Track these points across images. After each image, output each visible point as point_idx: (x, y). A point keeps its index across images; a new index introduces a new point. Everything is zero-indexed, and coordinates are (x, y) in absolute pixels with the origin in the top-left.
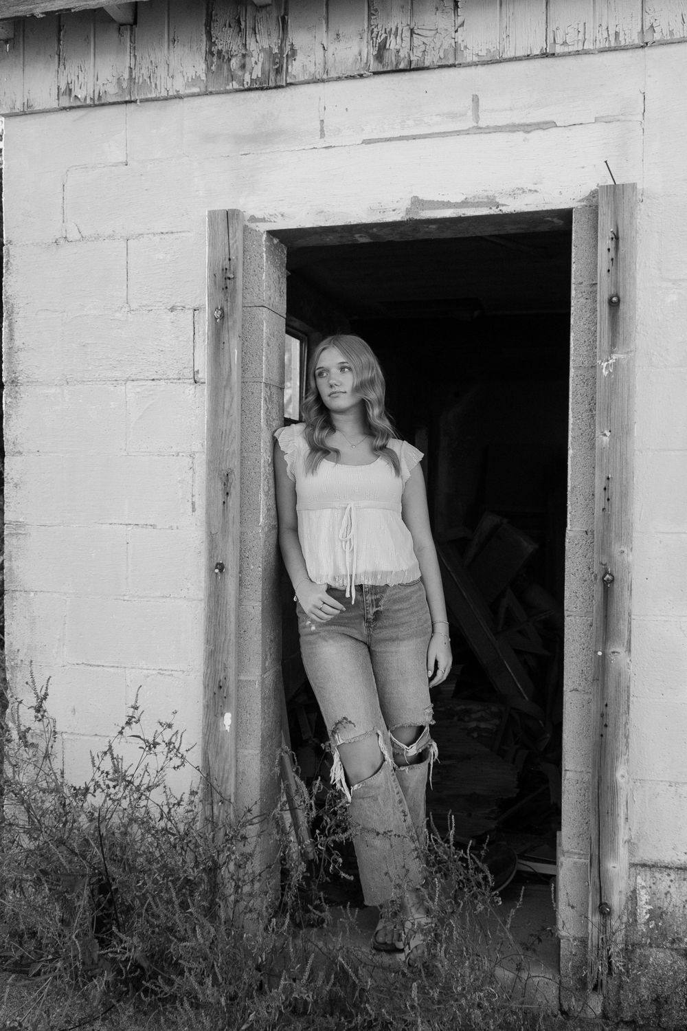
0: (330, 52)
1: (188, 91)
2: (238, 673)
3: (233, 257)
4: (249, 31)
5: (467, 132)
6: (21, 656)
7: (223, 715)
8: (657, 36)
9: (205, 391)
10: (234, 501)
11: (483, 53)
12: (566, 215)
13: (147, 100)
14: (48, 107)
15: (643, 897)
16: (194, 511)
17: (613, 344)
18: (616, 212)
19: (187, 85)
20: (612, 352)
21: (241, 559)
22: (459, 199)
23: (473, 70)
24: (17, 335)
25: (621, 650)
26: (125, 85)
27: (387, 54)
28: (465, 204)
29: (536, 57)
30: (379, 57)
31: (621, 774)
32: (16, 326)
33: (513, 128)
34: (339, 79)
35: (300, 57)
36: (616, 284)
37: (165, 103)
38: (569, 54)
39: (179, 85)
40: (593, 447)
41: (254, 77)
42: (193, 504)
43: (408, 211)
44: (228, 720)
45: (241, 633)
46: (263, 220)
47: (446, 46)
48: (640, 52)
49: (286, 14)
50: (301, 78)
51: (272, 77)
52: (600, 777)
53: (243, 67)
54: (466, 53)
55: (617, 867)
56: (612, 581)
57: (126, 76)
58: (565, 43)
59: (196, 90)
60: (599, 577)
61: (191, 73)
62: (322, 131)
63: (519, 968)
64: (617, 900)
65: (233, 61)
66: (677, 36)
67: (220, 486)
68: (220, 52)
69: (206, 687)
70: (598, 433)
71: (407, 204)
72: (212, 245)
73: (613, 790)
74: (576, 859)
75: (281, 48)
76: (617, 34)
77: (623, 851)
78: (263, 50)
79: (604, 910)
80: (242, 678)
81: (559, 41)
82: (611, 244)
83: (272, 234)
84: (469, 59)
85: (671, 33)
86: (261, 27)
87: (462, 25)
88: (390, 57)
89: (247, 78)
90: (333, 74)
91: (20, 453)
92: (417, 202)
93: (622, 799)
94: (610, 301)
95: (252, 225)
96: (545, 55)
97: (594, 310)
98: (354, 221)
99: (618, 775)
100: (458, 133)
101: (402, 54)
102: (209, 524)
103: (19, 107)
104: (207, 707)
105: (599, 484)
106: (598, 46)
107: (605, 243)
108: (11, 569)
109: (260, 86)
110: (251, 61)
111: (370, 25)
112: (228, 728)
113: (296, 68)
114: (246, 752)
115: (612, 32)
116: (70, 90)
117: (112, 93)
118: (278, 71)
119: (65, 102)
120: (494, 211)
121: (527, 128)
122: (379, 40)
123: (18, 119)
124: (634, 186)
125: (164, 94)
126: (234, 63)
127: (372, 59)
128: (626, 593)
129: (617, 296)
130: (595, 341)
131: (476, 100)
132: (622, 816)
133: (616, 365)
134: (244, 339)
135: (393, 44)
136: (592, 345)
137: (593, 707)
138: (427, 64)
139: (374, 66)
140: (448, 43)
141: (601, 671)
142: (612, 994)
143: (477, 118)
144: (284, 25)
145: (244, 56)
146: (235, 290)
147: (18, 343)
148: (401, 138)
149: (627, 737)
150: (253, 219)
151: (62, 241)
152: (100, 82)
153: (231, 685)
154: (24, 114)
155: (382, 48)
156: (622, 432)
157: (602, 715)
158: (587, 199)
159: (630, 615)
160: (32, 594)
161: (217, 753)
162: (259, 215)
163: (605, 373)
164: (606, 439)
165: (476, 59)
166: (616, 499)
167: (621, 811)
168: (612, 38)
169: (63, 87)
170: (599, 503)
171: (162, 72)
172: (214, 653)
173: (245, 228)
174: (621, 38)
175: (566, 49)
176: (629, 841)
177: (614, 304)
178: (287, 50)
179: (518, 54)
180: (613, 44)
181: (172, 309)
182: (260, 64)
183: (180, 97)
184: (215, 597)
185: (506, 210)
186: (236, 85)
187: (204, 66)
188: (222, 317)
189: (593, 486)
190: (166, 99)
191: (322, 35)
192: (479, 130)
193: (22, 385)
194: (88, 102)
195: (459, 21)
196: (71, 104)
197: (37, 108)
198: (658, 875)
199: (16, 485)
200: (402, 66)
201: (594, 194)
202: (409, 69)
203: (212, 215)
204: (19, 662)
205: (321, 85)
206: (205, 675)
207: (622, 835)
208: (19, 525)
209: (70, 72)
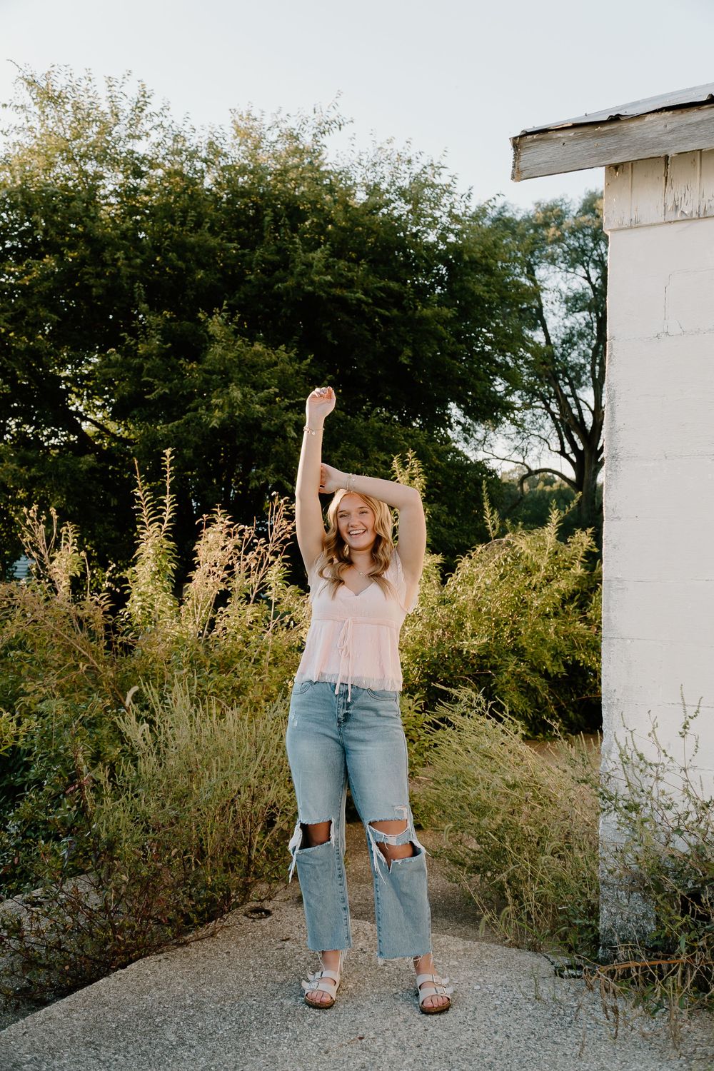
6: (617, 695)
14: (655, 222)
24: (618, 417)
32: (617, 409)
91: (619, 518)
103: (626, 222)
108: (608, 619)
116: (677, 206)
119: (671, 217)
123: (623, 233)
147: (619, 424)
151: (663, 336)
152: (706, 199)
154: (631, 228)
160: (629, 641)
169: (670, 203)
193: (622, 459)
194: (695, 216)
196: (677, 217)
197: (644, 223)
199: (615, 547)
204: (616, 701)
208: (617, 581)
209: (677, 190)
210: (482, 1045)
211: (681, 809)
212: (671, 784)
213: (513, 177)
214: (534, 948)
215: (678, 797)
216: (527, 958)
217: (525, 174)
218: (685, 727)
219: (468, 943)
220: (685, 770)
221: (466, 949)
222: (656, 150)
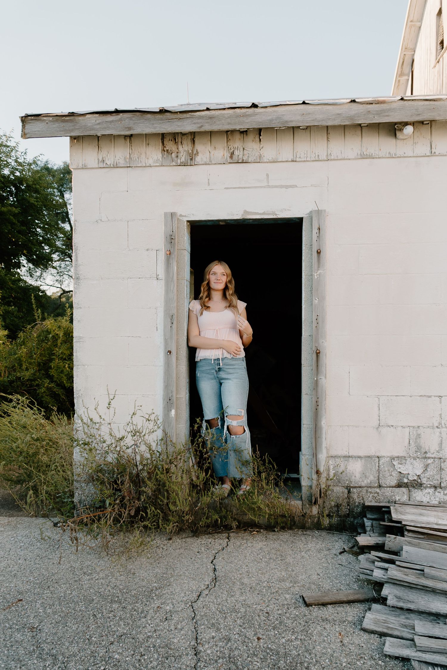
0: (212, 154)
1: (155, 165)
2: (177, 394)
3: (174, 231)
4: (179, 143)
5: (264, 187)
6: (81, 392)
7: (171, 410)
8: (332, 158)
9: (162, 283)
10: (174, 326)
11: (270, 159)
12: (301, 219)
13: (137, 167)
14: (94, 167)
15: (331, 467)
16: (157, 330)
17: (319, 267)
18: (319, 220)
19: (154, 162)
20: (318, 270)
21: (177, 349)
22: (262, 212)
23: (266, 164)
24: (79, 259)
25: (323, 378)
26: (128, 160)
27: (234, 157)
28: (264, 214)
29: (289, 161)
30: (231, 157)
31: (324, 423)
32: (78, 255)
33: (282, 187)
34: (215, 164)
35: (200, 154)
36: (319, 246)
37: (144, 168)
38: (301, 161)
39: (151, 162)
40: (312, 304)
41: (182, 161)
42: (157, 328)
43: (242, 215)
44: (173, 412)
45: (178, 378)
46: (185, 216)
47: (256, 155)
48: (327, 162)
49: (194, 137)
50: (201, 163)
51: (189, 161)
52: (316, 424)
53: (177, 157)
54: (264, 158)
55: (322, 456)
56: (319, 353)
57: (128, 157)
58: (300, 157)
59: (158, 164)
60: (315, 352)
61: (155, 158)
62: (209, 183)
63: (287, 500)
64: (322, 469)
65: (173, 154)
66: (339, 158)
67: (169, 320)
68: (167, 150)
69: (164, 400)
70: (314, 299)
71: (242, 212)
72: (166, 225)
73: (321, 428)
74: (307, 456)
75: (192, 151)
76: (318, 156)
77: (324, 451)
78: (185, 151)
79: (318, 472)
80: (178, 396)
81: (298, 156)
82: (317, 231)
83: (188, 221)
84: (265, 161)
85: (337, 156)
86: (184, 142)
87: (263, 148)
88: (235, 157)
89: (179, 161)
90: (213, 162)
91: (81, 308)
92: (246, 212)
93: (324, 431)
94: (317, 251)
95: (181, 218)
96: (293, 161)
97: (312, 254)
98: (221, 219)
99: (322, 423)
100: (261, 187)
101: (240, 157)
102: (165, 335)
103: (80, 166)
104: (164, 408)
105: (314, 318)
106: (312, 159)
107: (315, 231)
108: (76, 356)
109: (184, 165)
110: (180, 155)
111: (227, 145)
112: (173, 416)
113: (198, 159)
114: (180, 426)
115: (317, 155)
116: (104, 161)
117: (122, 162)
118: (191, 159)
119: (101, 165)
120: (275, 217)
121: (287, 187)
122: (231, 151)
123: (79, 170)
124: (325, 211)
125: (144, 165)
126: (174, 155)
127: (228, 158)
128: (324, 357)
129: (320, 250)
130: (312, 266)
131: (267, 175)
132: (324, 438)
133: (319, 275)
134: (178, 263)
135: (236, 153)
136: (311, 267)
137: (313, 399)
138: (249, 161)
139: (229, 160)
140: (257, 154)
141: (316, 385)
142: (321, 505)
143: (268, 182)
144: (193, 142)
145: (177, 152)
146: (175, 243)
147: (80, 262)
148: (239, 188)
149: (325, 409)
150: (181, 215)
151: (99, 221)
152: (117, 158)
153: (174, 399)
154: (83, 168)
155: (232, 154)
156: (322, 299)
157: (317, 402)
158: (308, 214)
159: (326, 365)
160: (86, 366)
161: (169, 426)
162: (183, 214)
163: (316, 277)
164: (316, 301)
165: (268, 161)
166: (320, 323)
167: (324, 436)
168: (317, 157)
169: (101, 159)
170: (314, 325)
171: (143, 156)
172: (167, 386)
173: (178, 219)
174: (320, 157)
175: (300, 160)
176: (326, 447)
177: (319, 253)
178: (195, 152)
179: (283, 160)
180: (317, 159)
181: (147, 250)
182: (184, 156)
183: (150, 166)
184: (168, 365)
185: (279, 217)
186: (174, 164)
187: (161, 155)
188: (170, 254)
189: (312, 319)
190: (145, 167)
191: (209, 147)
192: (269, 187)
193: (81, 279)
194: (112, 166)
195: (261, 146)
196: (103, 165)
197: (89, 167)
198: (337, 460)
199: (79, 321)
200: (240, 161)
201: (311, 212)
202: (243, 162)
203: (166, 214)
204: (81, 395)
205: (208, 166)
206: (163, 395)
207: (324, 445)
208: (80, 338)
209: (103, 153)
210: (12, 566)
211: (108, 442)
212: (104, 431)
213: (22, 137)
214: (44, 516)
215: (107, 438)
216: (41, 520)
217: (28, 136)
218: (109, 404)
219: (10, 519)
220: (110, 424)
221: (9, 522)
222: (91, 132)
